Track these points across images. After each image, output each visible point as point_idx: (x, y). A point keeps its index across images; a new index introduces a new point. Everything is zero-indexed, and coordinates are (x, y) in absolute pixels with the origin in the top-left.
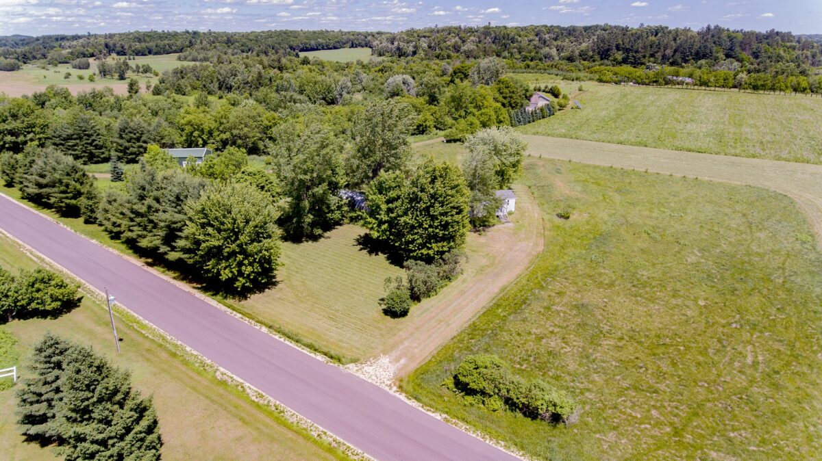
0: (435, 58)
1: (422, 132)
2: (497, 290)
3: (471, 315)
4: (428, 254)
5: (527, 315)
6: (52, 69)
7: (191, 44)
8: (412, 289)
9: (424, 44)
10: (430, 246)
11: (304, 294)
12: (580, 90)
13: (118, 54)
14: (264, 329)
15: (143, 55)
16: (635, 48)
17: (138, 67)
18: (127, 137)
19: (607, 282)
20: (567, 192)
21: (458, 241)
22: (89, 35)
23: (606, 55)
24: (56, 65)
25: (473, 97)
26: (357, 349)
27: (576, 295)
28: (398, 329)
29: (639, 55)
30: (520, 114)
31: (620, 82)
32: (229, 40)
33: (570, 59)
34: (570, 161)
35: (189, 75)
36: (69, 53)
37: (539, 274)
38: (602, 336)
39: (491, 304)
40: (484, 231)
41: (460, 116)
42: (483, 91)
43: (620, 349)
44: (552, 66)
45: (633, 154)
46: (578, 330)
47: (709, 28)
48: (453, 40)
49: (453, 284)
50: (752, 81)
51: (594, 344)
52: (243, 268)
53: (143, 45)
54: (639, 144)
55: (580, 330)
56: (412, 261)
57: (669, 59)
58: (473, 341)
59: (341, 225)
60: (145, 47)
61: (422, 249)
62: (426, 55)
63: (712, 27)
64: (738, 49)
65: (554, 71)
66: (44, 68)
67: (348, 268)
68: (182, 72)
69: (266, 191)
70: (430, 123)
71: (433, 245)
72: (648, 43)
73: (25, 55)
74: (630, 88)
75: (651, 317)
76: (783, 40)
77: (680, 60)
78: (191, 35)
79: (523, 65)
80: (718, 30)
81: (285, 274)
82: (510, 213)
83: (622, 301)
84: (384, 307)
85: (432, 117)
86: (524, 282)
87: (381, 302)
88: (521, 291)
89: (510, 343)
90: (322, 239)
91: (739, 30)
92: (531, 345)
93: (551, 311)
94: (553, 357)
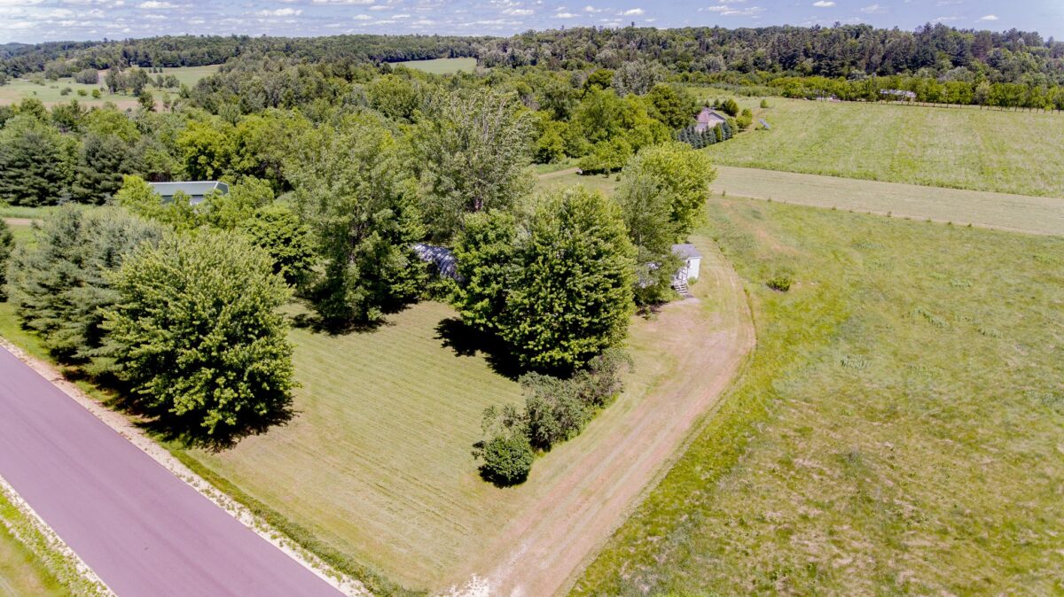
0: (561, 69)
1: (547, 160)
2: (687, 426)
3: (647, 480)
4: (562, 359)
5: (751, 478)
6: (49, 83)
7: (238, 53)
8: (535, 428)
9: (546, 50)
10: (566, 345)
11: (337, 436)
12: (762, 106)
13: (141, 65)
14: (246, 518)
15: (173, 66)
16: (830, 53)
17: (161, 80)
18: (99, 165)
19: (881, 407)
20: (778, 247)
21: (615, 335)
22: (106, 42)
23: (790, 64)
24: (56, 80)
25: (619, 110)
26: (427, 560)
27: (832, 434)
28: (507, 512)
29: (836, 63)
30: (686, 135)
31: (817, 96)
32: (289, 48)
33: (742, 69)
34: (769, 201)
35: (223, 87)
36: (73, 63)
37: (758, 393)
38: (904, 525)
39: (681, 454)
40: (653, 311)
41: (601, 138)
42: (632, 102)
43: (948, 558)
44: (718, 78)
45: (860, 190)
46: (855, 512)
47: (928, 28)
48: (584, 46)
49: (607, 411)
50: (998, 92)
51: (895, 548)
52: (217, 392)
53: (174, 53)
54: (865, 176)
55: (860, 514)
56: (535, 374)
57: (876, 68)
58: (655, 539)
59: (416, 302)
60: (176, 55)
61: (552, 348)
62: (549, 64)
63: (933, 26)
64: (969, 55)
65: (722, 84)
66: (38, 83)
67: (421, 380)
68: (214, 84)
69: (294, 247)
70: (558, 147)
71: (572, 342)
72: (848, 47)
73: (16, 67)
74: (829, 103)
75: (983, 481)
76: (1028, 43)
77: (891, 70)
78: (240, 41)
79: (679, 76)
80: (942, 30)
81: (309, 393)
82: (692, 282)
83: (919, 446)
84: (482, 462)
85: (560, 138)
86: (734, 407)
87: (478, 450)
88: (731, 426)
89: (729, 544)
90: (383, 327)
91: (969, 29)
92: (769, 551)
93: (793, 469)
94: (821, 579)
